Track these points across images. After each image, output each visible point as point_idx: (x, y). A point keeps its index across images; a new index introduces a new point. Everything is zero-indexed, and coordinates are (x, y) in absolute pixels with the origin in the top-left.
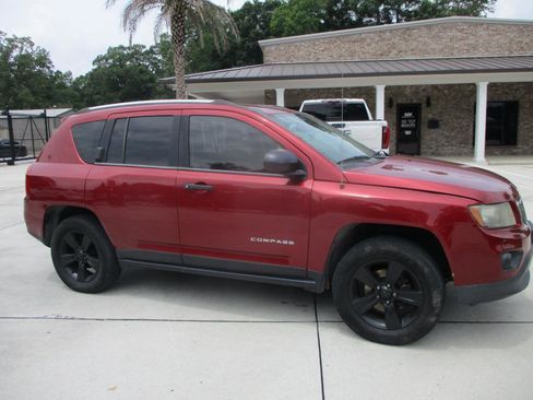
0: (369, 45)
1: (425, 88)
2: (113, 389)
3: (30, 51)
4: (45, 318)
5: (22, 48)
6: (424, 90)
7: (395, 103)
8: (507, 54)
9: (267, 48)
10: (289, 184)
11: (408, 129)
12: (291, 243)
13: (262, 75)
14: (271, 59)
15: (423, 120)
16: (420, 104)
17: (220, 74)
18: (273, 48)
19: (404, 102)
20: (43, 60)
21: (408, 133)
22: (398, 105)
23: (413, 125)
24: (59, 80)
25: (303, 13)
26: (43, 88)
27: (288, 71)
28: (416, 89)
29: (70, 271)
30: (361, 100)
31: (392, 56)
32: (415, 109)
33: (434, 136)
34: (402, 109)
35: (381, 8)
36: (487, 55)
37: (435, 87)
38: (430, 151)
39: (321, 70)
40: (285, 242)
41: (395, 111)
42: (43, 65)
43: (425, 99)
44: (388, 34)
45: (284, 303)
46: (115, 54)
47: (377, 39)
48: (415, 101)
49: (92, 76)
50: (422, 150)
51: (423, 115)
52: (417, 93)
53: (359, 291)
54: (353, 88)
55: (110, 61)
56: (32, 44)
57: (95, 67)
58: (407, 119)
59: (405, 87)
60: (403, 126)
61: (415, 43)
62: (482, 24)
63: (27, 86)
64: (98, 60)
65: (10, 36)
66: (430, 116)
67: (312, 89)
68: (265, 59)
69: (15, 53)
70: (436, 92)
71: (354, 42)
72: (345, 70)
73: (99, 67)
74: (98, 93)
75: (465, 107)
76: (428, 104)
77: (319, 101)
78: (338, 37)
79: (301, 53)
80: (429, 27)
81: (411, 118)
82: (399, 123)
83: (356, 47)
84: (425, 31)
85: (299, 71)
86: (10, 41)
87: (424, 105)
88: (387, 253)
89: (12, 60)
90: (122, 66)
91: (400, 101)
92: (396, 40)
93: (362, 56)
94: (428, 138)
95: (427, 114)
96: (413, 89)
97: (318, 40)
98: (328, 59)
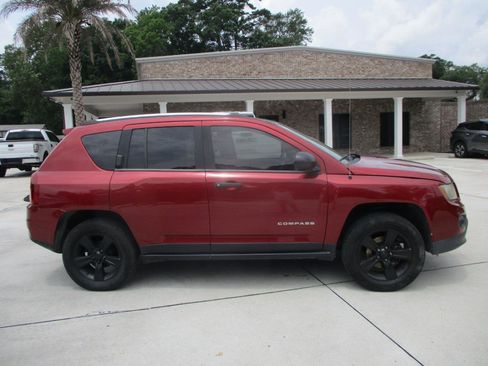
0: (234, 66)
1: (281, 103)
2: (220, 354)
4: (87, 315)
6: (280, 105)
8: (340, 77)
9: (144, 66)
12: (312, 223)
14: (149, 75)
16: (278, 116)
18: (149, 66)
19: (265, 114)
25: (153, 33)
27: (169, 87)
28: (274, 103)
29: (84, 273)
31: (254, 75)
35: (222, 33)
36: (326, 77)
37: (288, 102)
40: (307, 223)
43: (281, 112)
44: (249, 57)
45: (286, 276)
47: (241, 61)
48: (274, 114)
52: (275, 106)
54: (223, 103)
59: (265, 102)
61: (272, 66)
62: (321, 53)
67: (187, 103)
68: (140, 75)
70: (289, 106)
71: (222, 63)
75: (313, 119)
76: (284, 116)
79: (175, 71)
80: (281, 53)
83: (223, 67)
84: (278, 56)
85: (178, 87)
87: (281, 117)
91: (262, 114)
92: (256, 62)
93: (229, 75)
96: (272, 104)
97: (190, 59)
98: (200, 77)
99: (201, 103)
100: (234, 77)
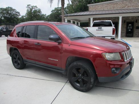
0: (119, 5)
3: (36, 9)
5: (35, 9)
6: (135, 18)
7: (126, 22)
10: (58, 44)
11: (130, 29)
13: (87, 14)
14: (91, 10)
15: (134, 27)
16: (134, 22)
17: (76, 14)
18: (91, 7)
19: (129, 21)
20: (39, 11)
21: (130, 30)
22: (127, 22)
23: (131, 28)
24: (43, 16)
26: (39, 18)
27: (94, 13)
28: (133, 17)
30: (111, 21)
31: (126, 8)
32: (132, 23)
33: (138, 31)
34: (128, 23)
38: (136, 35)
39: (104, 12)
41: (126, 24)
42: (40, 13)
43: (135, 20)
46: (56, 10)
48: (132, 21)
49: (51, 15)
50: (134, 35)
51: (135, 25)
52: (133, 19)
53: (74, 75)
55: (55, 11)
56: (37, 8)
57: (52, 13)
58: (130, 26)
59: (130, 17)
60: (128, 28)
61: (134, 4)
63: (36, 18)
64: (52, 11)
65: (32, 6)
66: (137, 25)
67: (102, 18)
68: (89, 10)
69: (33, 10)
71: (115, 4)
72: (111, 12)
73: (53, 13)
74: (52, 19)
76: (136, 22)
77: (98, 21)
78: (110, 3)
79: (99, 8)
81: (131, 26)
82: (127, 27)
83: (115, 6)
86: (32, 7)
87: (135, 22)
88: (80, 65)
89: (32, 12)
90: (58, 12)
91: (128, 21)
92: (127, 3)
93: (117, 8)
94: (136, 32)
95: (136, 25)
96: (132, 17)
97: (104, 4)
98: (107, 9)
99: (107, 18)
100: (119, 8)
